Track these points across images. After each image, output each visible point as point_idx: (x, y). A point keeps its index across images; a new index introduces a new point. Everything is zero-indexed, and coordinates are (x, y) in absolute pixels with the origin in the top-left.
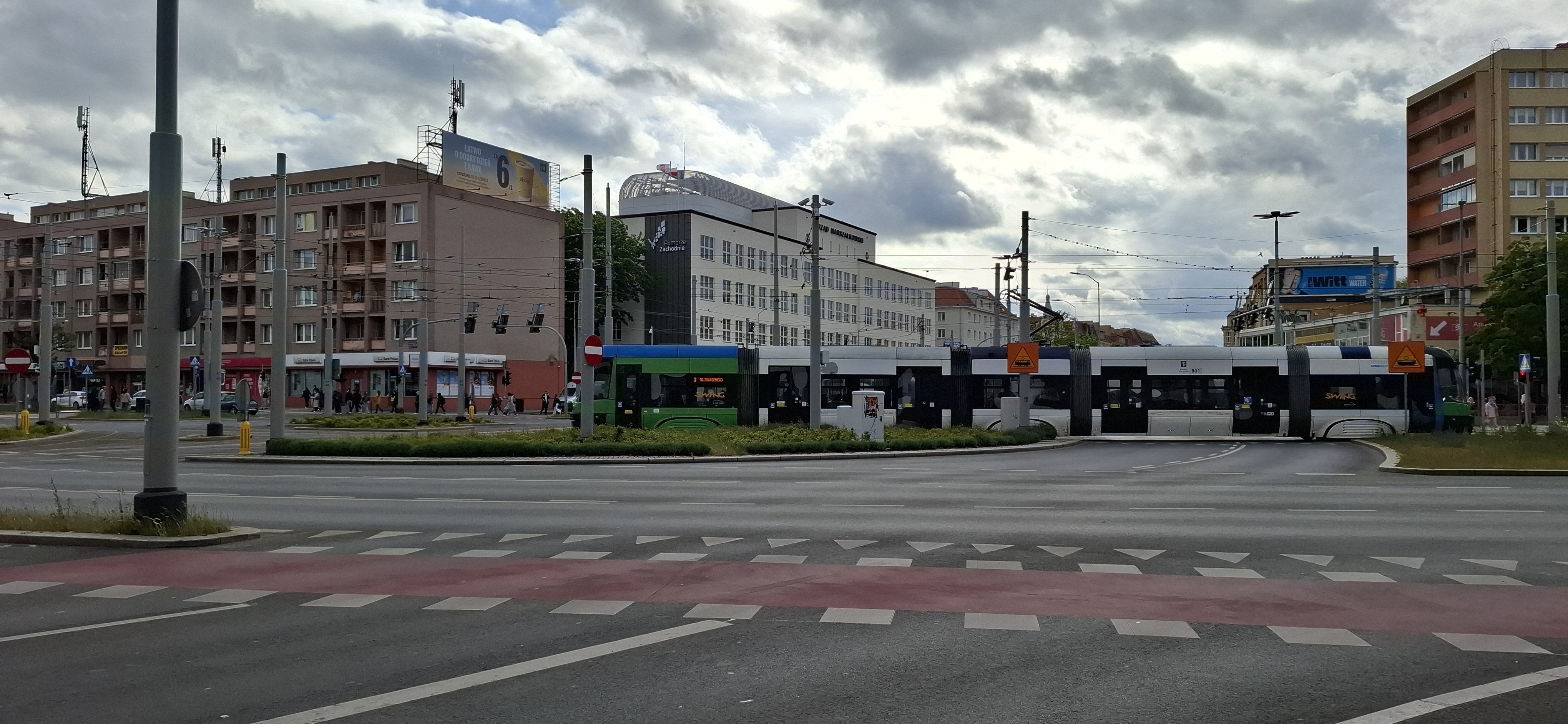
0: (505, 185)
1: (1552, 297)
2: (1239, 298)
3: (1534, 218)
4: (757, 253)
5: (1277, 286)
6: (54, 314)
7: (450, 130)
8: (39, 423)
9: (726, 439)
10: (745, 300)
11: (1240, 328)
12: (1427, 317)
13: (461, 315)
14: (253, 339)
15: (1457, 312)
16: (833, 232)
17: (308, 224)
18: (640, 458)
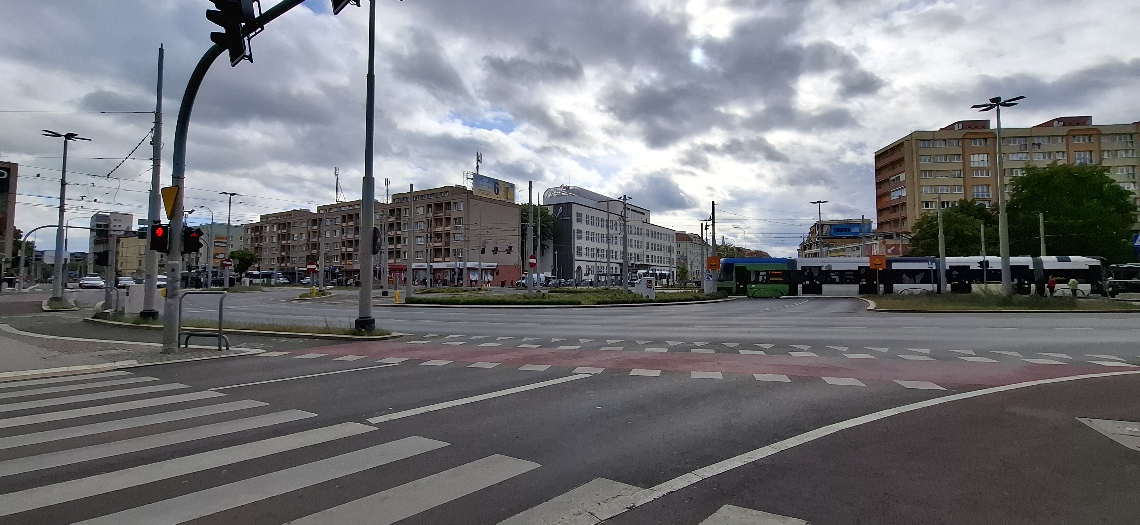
0: (497, 194)
1: (941, 236)
2: (804, 237)
3: (932, 202)
4: (600, 219)
5: (821, 232)
6: (325, 248)
7: (476, 173)
8: (320, 291)
9: (588, 298)
10: (595, 239)
11: (805, 250)
12: (886, 245)
13: (480, 247)
14: (399, 258)
15: (899, 242)
16: (632, 210)
17: (421, 211)
18: (552, 306)
